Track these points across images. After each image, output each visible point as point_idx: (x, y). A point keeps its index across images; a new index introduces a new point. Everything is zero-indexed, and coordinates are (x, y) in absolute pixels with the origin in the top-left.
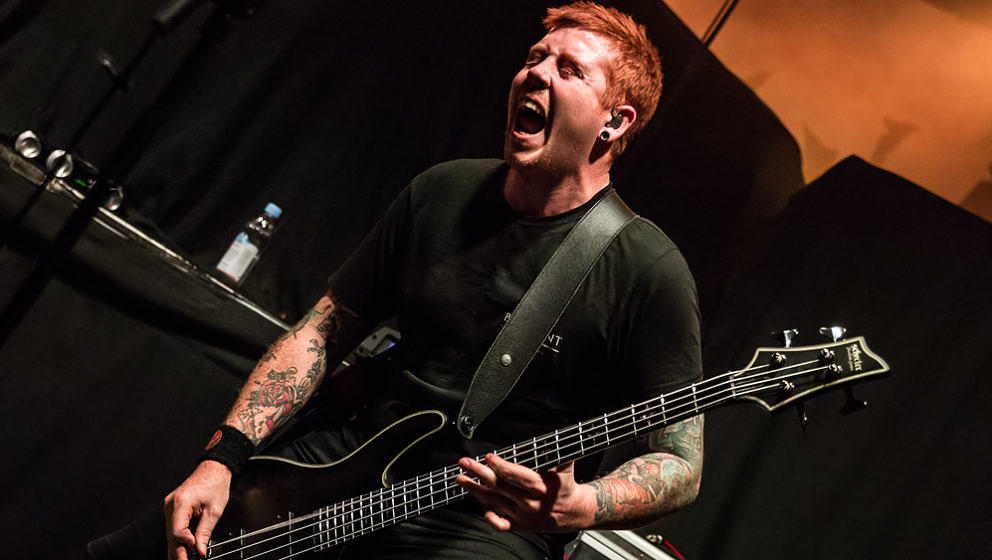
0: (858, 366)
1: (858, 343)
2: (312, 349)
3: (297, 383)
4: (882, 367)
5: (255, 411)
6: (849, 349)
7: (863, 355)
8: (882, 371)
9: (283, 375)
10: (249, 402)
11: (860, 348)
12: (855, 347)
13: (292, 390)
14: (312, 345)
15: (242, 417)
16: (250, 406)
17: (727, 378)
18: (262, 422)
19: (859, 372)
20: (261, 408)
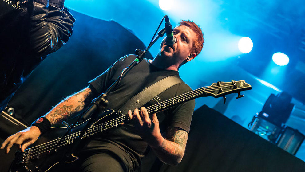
0: (243, 86)
1: (243, 81)
2: (80, 101)
3: (71, 111)
4: (249, 86)
5: (55, 115)
6: (240, 83)
7: (244, 84)
8: (249, 87)
9: (68, 107)
10: (55, 112)
11: (243, 82)
12: (242, 82)
13: (69, 112)
14: (80, 100)
15: (51, 116)
16: (55, 114)
17: (204, 88)
18: (56, 120)
19: (243, 87)
20: (57, 115)
